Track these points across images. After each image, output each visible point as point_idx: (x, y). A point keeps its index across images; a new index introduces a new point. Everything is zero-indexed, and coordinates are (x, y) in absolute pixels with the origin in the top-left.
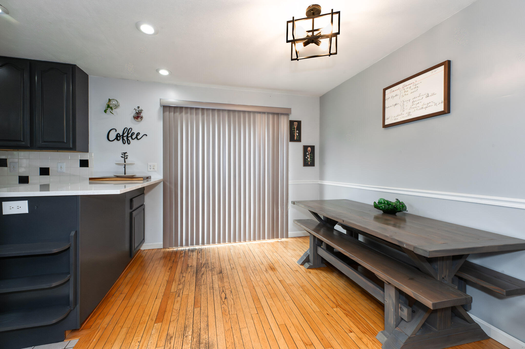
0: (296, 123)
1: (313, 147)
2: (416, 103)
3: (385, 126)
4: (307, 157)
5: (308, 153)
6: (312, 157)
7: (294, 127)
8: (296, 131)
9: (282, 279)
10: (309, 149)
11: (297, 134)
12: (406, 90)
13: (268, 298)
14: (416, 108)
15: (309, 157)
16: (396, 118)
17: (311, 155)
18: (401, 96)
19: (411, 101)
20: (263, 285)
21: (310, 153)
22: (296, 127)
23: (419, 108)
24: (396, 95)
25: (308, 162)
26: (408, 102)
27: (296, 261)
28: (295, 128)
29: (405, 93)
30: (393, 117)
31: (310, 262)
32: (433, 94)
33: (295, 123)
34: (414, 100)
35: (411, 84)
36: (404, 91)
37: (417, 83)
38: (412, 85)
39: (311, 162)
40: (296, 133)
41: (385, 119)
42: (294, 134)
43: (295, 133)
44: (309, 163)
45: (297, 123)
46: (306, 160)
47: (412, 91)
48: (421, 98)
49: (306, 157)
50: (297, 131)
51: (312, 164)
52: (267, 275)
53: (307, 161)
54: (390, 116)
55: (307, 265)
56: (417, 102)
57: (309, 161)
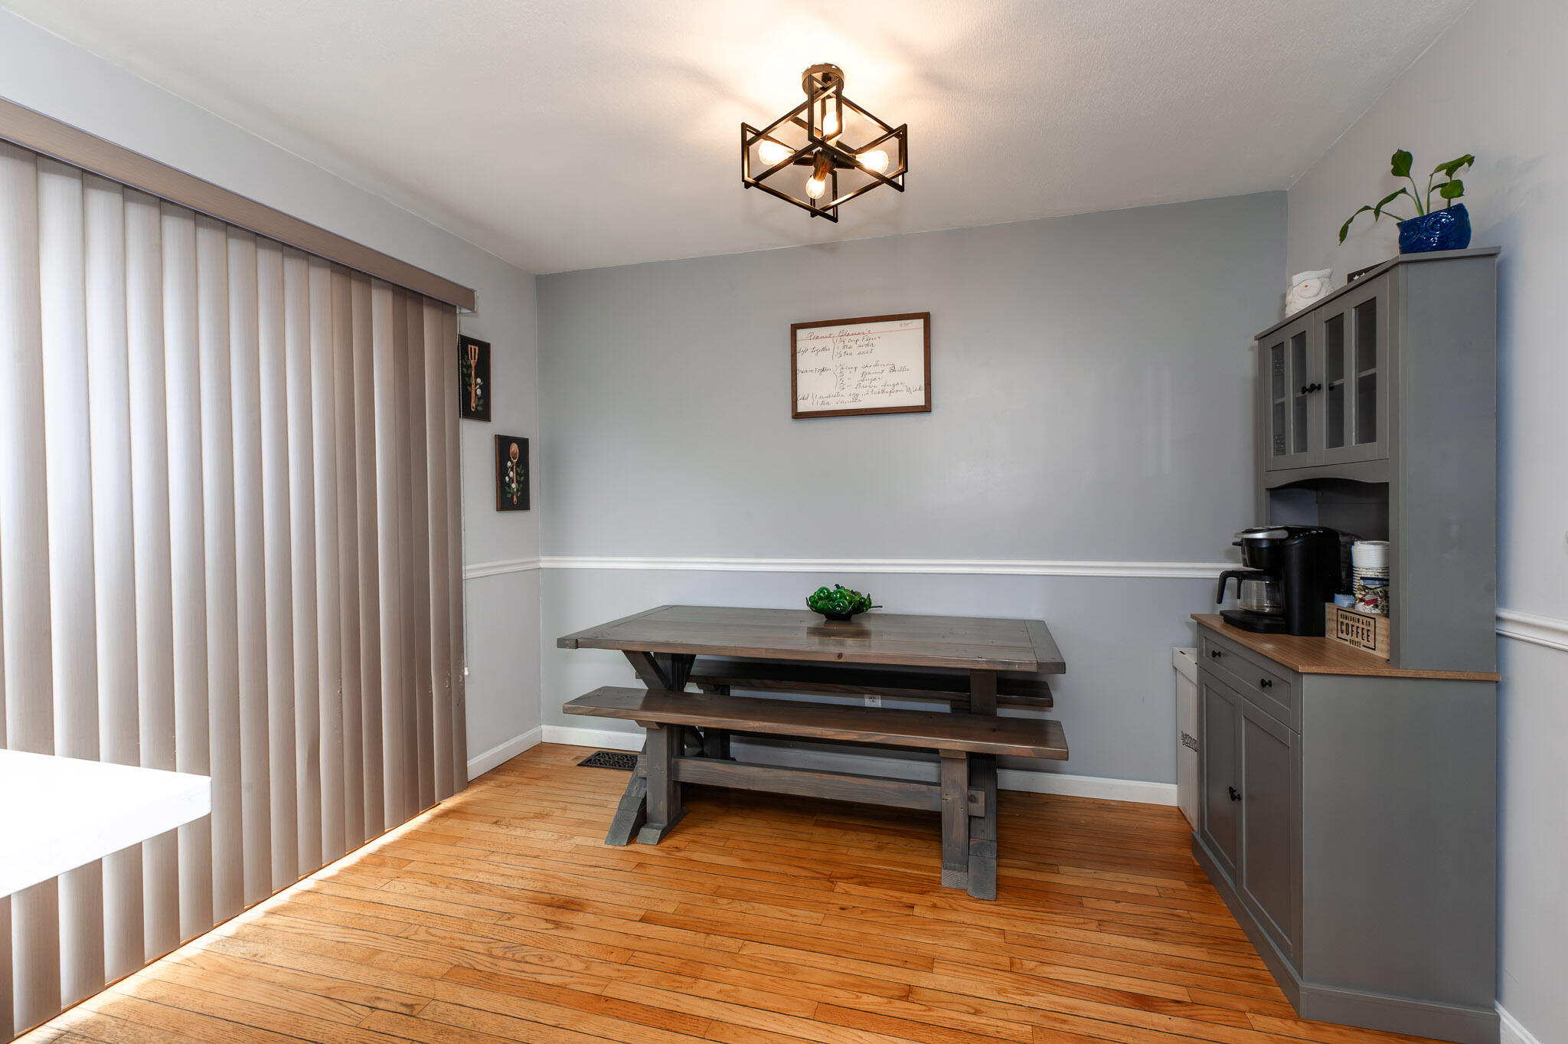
0: (475, 349)
1: (523, 444)
2: (868, 377)
3: (797, 416)
4: (509, 477)
5: (512, 462)
6: (522, 478)
7: (468, 363)
8: (476, 378)
9: (642, 913)
10: (514, 448)
11: (479, 392)
12: (847, 343)
13: (692, 987)
14: (870, 390)
15: (515, 480)
16: (826, 400)
17: (519, 470)
18: (835, 353)
19: (860, 371)
20: (619, 970)
21: (518, 465)
22: (473, 362)
23: (876, 390)
24: (824, 349)
25: (512, 497)
26: (851, 370)
27: (597, 841)
28: (471, 365)
29: (845, 350)
30: (818, 397)
31: (652, 822)
32: (903, 369)
33: (473, 347)
34: (867, 370)
35: (859, 334)
36: (842, 345)
37: (871, 336)
38: (860, 337)
39: (519, 494)
40: (476, 385)
41: (798, 399)
42: (469, 388)
43: (473, 386)
44: (515, 499)
45: (477, 348)
46: (507, 488)
47: (862, 350)
48: (880, 369)
49: (507, 479)
50: (479, 380)
51: (523, 504)
52: (582, 934)
53: (508, 493)
54: (811, 395)
55: (650, 834)
56: (873, 376)
57: (515, 490)
